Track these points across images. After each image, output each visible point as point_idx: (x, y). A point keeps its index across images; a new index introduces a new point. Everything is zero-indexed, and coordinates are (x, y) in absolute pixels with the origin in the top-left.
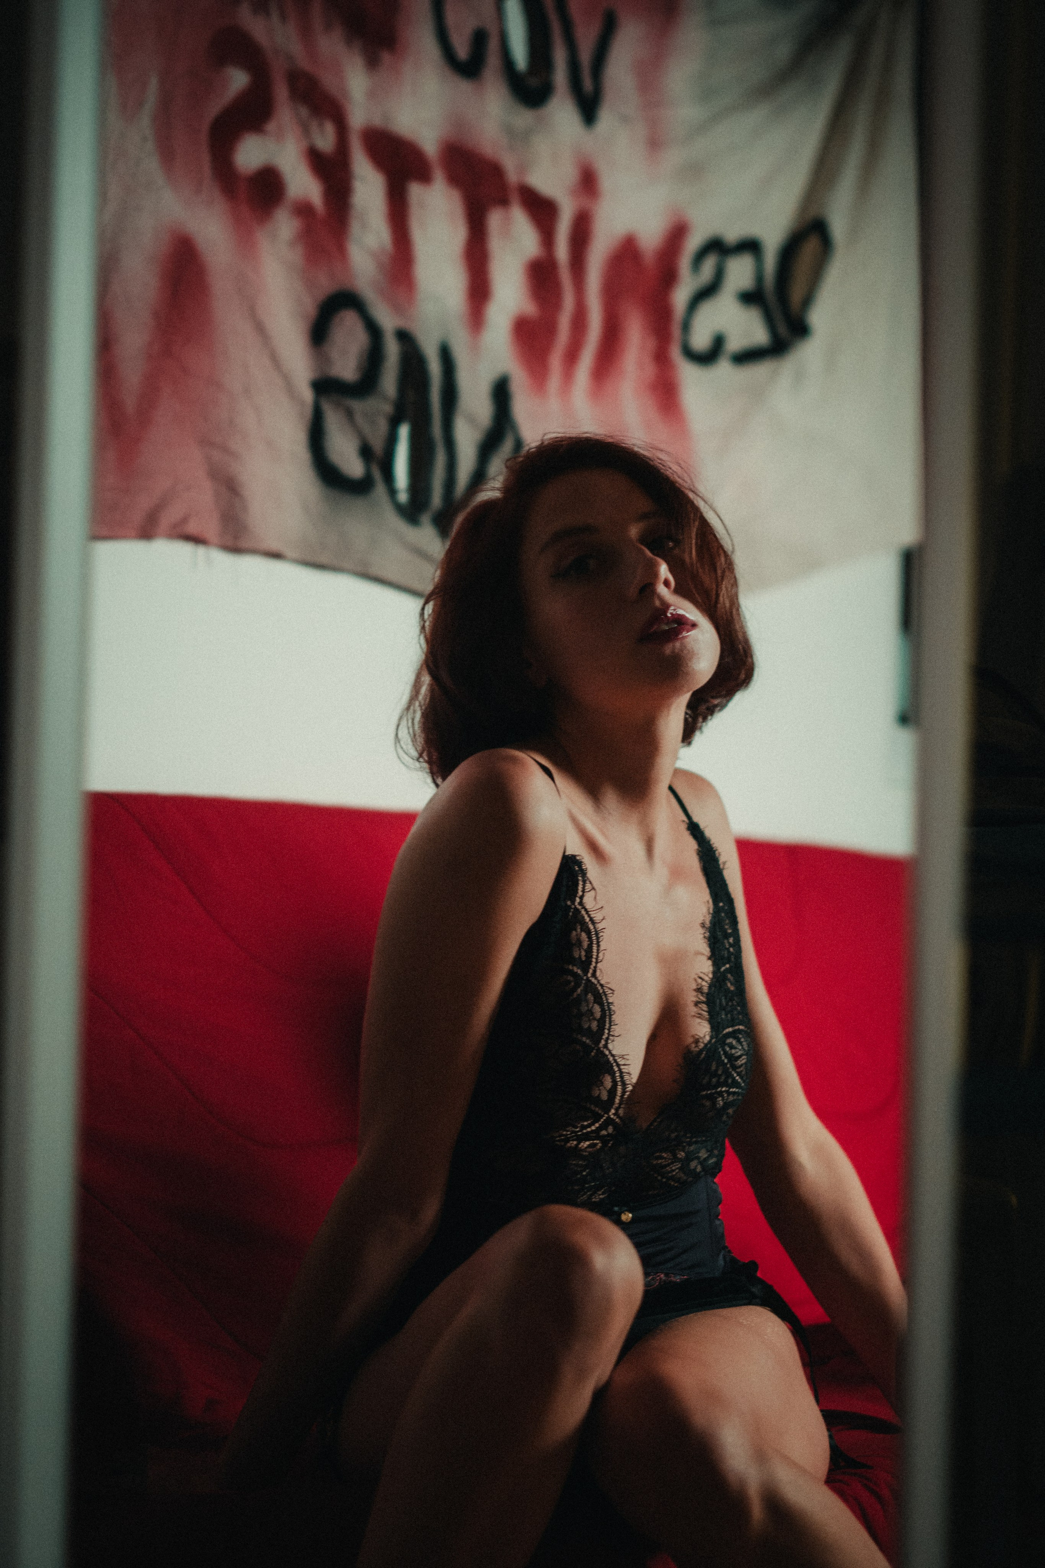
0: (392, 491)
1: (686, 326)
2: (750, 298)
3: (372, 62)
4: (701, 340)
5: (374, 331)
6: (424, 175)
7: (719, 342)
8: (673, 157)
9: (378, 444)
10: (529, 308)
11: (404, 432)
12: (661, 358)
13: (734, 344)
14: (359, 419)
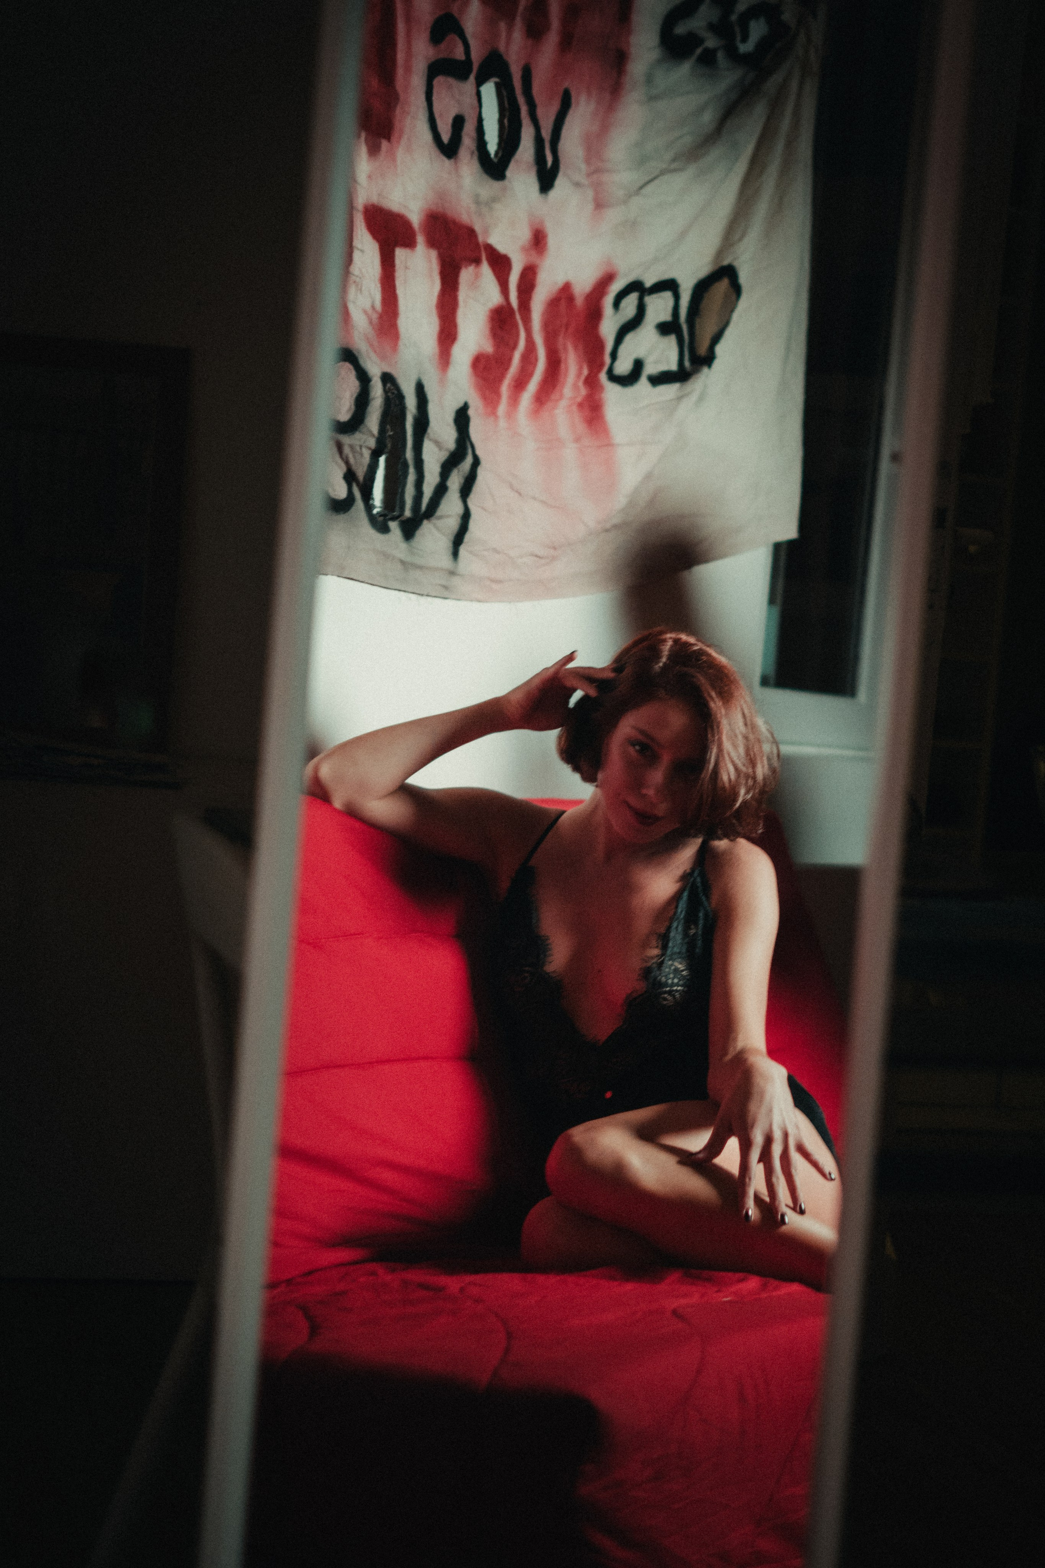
0: (369, 507)
1: (614, 355)
2: (664, 329)
3: (374, 150)
4: (623, 367)
5: (363, 378)
6: (409, 243)
7: (638, 365)
8: (613, 215)
9: (361, 473)
10: (488, 347)
11: (382, 460)
12: (592, 382)
13: (651, 369)
14: (347, 450)
